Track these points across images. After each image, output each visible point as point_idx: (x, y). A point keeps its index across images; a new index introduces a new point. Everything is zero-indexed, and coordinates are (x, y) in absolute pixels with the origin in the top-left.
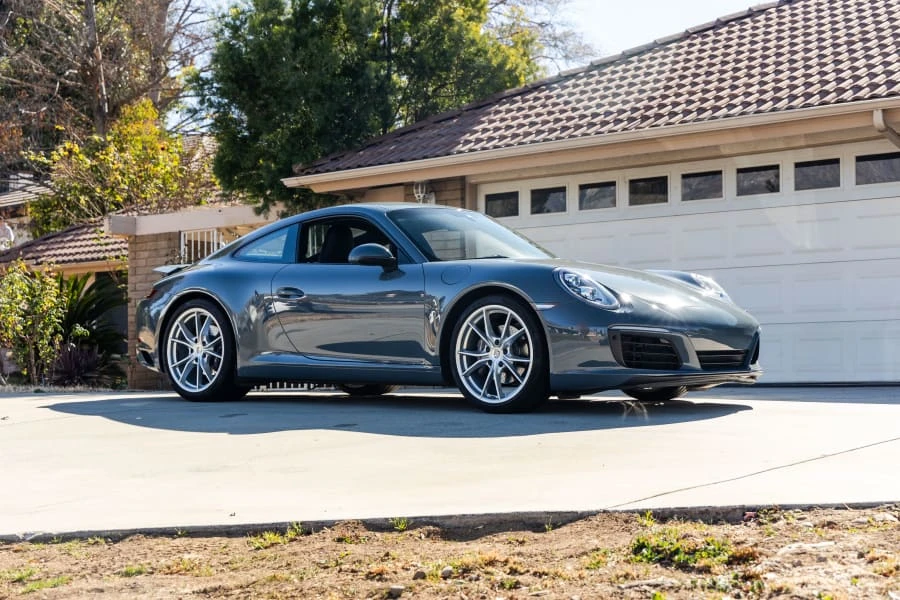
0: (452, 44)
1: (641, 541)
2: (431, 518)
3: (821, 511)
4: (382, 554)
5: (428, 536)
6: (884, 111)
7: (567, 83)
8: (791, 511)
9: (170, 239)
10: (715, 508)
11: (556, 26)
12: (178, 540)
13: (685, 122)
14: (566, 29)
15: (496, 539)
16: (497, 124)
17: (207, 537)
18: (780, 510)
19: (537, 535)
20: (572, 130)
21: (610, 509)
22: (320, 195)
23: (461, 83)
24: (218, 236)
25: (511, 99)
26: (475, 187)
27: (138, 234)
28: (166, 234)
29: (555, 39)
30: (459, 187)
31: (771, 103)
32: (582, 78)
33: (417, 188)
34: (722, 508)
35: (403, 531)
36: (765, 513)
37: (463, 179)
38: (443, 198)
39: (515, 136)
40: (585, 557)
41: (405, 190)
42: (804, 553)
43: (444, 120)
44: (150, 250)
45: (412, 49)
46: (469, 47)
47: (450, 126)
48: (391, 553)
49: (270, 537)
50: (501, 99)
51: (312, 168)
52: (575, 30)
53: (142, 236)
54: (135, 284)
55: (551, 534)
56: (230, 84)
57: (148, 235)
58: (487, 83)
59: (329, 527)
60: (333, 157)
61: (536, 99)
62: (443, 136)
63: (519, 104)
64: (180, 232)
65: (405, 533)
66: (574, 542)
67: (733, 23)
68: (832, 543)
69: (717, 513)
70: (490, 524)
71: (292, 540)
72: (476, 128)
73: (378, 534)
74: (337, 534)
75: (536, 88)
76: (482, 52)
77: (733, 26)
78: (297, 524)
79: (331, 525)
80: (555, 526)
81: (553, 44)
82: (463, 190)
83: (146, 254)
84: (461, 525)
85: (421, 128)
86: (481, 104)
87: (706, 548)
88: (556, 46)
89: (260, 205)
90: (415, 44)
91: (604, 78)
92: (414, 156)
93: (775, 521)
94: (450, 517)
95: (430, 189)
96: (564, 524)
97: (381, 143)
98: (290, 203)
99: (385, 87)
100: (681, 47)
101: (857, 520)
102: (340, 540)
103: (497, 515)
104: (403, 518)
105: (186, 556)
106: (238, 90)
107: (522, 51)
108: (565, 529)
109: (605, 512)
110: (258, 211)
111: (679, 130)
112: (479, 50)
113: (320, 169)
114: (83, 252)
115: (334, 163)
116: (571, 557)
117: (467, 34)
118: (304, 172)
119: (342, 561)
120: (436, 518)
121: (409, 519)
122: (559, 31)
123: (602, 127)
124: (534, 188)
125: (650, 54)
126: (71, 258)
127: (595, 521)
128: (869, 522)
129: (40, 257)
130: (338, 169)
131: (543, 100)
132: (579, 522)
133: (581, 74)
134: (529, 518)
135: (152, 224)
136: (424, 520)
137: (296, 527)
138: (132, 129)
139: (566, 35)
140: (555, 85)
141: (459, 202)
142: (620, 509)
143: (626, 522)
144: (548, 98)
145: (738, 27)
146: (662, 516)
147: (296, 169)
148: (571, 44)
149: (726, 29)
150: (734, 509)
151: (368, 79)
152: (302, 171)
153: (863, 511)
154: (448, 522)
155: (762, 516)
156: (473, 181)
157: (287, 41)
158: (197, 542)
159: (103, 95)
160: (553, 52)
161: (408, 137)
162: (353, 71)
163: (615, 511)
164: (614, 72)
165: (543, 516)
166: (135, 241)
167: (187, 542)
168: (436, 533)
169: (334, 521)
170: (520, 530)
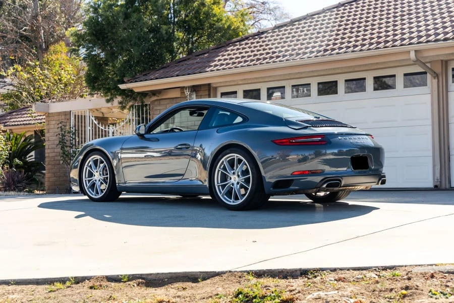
0: (204, 16)
1: (240, 290)
2: (141, 275)
3: (340, 272)
4: (108, 297)
5: (138, 285)
6: (415, 51)
7: (262, 36)
8: (325, 272)
9: (65, 115)
10: (286, 269)
11: (270, 3)
12: (11, 286)
13: (317, 56)
14: (275, 5)
15: (172, 287)
16: (226, 57)
17: (26, 285)
18: (319, 271)
19: (194, 285)
20: (262, 60)
21: (233, 270)
22: (138, 93)
23: (210, 36)
24: (89, 112)
25: (234, 44)
26: (216, 89)
27: (50, 112)
28: (64, 112)
29: (270, 10)
30: (207, 89)
31: (360, 47)
32: (270, 33)
33: (186, 89)
34: (290, 270)
35: (125, 282)
36: (311, 273)
37: (209, 85)
38: (200, 94)
39: (234, 63)
40: (210, 299)
41: (181, 90)
42: (320, 298)
43: (201, 55)
44: (56, 120)
45: (185, 19)
46: (213, 17)
47: (203, 58)
48: (113, 296)
49: (58, 285)
50: (229, 44)
51: (134, 79)
52: (280, 6)
53: (52, 113)
54: (49, 137)
55: (201, 284)
56: (93, 38)
57: (55, 113)
58: (222, 36)
59: (88, 280)
60: (144, 74)
61: (247, 44)
62: (199, 63)
63: (238, 47)
64: (70, 111)
65: (127, 283)
66: (209, 289)
67: (347, 5)
68: (336, 292)
69: (288, 273)
70: (171, 278)
71: (68, 287)
72: (216, 59)
73: (113, 284)
74: (91, 284)
75: (247, 38)
76: (219, 20)
77: (347, 6)
78: (72, 278)
79: (89, 278)
80: (204, 279)
81: (269, 12)
82: (209, 90)
83: (54, 122)
84: (156, 279)
85: (189, 59)
86: (219, 47)
87: (270, 295)
88: (270, 14)
89: (109, 98)
90: (186, 16)
91: (280, 33)
92: (184, 74)
93: (315, 277)
94: (151, 274)
95: (193, 90)
96: (208, 278)
97: (168, 66)
98: (124, 97)
99: (171, 38)
100: (320, 17)
101: (357, 277)
102: (91, 288)
103: (175, 273)
104: (127, 275)
105: (11, 296)
106: (96, 40)
107: (240, 20)
108: (208, 281)
109: (230, 272)
110: (108, 101)
111: (314, 60)
112: (218, 19)
113: (137, 80)
114: (28, 120)
115: (144, 77)
116: (204, 298)
117: (212, 11)
118: (130, 81)
119: (87, 300)
120: (144, 275)
121: (129, 275)
122: (272, 6)
123: (277, 58)
124: (245, 89)
125: (304, 21)
126: (21, 123)
127: (225, 276)
128: (363, 278)
129: (6, 123)
130: (146, 80)
131: (250, 44)
132: (216, 278)
133: (270, 31)
134: (192, 275)
135: (57, 107)
136: (138, 276)
137: (71, 280)
138: (54, 57)
139: (275, 8)
140: (256, 37)
141: (208, 96)
142: (238, 270)
143: (240, 277)
144: (252, 43)
145: (349, 7)
146: (259, 274)
147: (125, 80)
148: (278, 13)
149: (343, 8)
150: (296, 270)
151: (162, 34)
152: (129, 81)
153: (361, 271)
154: (150, 277)
155: (309, 274)
156: (215, 86)
157: (121, 15)
158: (19, 288)
159: (42, 40)
160: (269, 17)
161: (181, 64)
162: (154, 30)
163: (235, 272)
164: (286, 30)
165: (198, 274)
166: (49, 115)
167: (15, 288)
168: (142, 283)
169: (92, 276)
170: (185, 282)
